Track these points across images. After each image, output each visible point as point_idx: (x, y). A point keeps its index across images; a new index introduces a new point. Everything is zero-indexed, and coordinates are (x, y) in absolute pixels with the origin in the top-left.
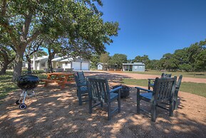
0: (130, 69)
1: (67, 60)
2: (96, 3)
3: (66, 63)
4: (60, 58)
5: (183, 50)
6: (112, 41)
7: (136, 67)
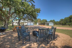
0: (48, 24)
1: (25, 22)
2: (32, 2)
3: (26, 23)
4: (23, 21)
5: (68, 17)
6: (38, 15)
7: (50, 24)
